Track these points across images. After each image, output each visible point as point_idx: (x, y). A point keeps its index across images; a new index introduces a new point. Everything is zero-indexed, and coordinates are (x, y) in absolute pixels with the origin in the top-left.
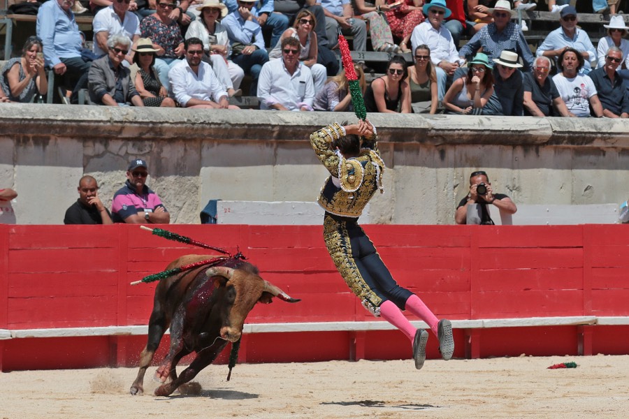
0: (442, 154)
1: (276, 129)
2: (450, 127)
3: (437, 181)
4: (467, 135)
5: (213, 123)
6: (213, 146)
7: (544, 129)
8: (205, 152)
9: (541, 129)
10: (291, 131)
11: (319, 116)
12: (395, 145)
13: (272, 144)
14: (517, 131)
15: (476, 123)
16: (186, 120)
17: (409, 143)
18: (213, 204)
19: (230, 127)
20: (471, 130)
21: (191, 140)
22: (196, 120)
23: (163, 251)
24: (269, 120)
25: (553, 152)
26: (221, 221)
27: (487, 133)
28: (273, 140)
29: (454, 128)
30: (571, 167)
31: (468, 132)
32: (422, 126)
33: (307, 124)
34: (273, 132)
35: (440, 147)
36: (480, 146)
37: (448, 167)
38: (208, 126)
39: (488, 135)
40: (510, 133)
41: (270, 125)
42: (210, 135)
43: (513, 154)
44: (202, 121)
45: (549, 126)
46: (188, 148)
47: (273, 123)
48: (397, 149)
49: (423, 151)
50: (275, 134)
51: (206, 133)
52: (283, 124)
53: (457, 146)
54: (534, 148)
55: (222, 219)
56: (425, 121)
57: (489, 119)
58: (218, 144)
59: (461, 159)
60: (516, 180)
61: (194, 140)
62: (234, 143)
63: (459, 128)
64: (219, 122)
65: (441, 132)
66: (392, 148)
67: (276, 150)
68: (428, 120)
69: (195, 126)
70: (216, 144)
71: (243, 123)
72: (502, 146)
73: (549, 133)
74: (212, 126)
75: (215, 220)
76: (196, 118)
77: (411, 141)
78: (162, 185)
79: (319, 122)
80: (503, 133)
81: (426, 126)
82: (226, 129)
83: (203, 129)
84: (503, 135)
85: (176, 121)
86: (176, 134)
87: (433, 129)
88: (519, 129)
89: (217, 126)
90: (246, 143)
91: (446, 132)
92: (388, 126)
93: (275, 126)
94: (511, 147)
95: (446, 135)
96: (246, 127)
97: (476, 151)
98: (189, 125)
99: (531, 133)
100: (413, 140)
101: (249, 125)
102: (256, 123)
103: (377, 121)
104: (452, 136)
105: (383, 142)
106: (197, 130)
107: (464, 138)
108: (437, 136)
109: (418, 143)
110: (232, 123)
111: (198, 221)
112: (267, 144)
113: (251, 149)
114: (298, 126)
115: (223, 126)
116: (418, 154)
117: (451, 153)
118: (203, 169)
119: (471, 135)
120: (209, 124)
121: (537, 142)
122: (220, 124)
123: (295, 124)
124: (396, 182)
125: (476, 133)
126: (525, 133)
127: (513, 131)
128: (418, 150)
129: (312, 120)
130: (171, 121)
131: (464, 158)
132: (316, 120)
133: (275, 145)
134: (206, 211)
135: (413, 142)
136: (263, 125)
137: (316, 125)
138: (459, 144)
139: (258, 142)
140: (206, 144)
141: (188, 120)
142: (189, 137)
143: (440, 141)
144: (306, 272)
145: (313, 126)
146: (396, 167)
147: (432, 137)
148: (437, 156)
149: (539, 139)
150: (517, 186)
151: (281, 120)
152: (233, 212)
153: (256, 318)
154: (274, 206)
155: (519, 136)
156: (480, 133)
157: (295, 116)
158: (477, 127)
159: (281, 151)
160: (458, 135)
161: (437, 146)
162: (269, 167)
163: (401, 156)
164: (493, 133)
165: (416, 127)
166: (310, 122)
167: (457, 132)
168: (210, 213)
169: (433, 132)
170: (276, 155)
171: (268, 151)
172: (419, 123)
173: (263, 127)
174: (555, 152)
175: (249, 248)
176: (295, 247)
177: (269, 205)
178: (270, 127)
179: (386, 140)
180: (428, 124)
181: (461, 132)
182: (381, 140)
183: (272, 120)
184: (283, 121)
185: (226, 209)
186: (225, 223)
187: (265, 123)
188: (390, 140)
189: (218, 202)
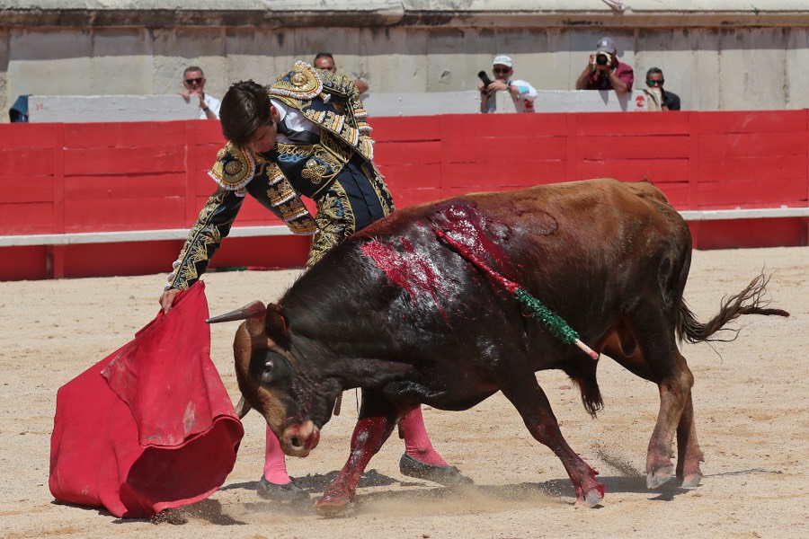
0: (281, 38)
1: (93, 14)
2: (289, 8)
3: (275, 69)
4: (307, 17)
5: (21, 9)
6: (22, 34)
7: (395, 8)
8: (14, 42)
9: (391, 8)
10: (109, 15)
12: (227, 30)
13: (88, 32)
14: (364, 11)
15: (318, 3)
17: (243, 26)
18: (23, 100)
19: (40, 13)
20: (312, 11)
22: (3, 6)
24: (85, 5)
25: (405, 34)
26: (32, 119)
27: (330, 14)
28: (89, 26)
29: (294, 9)
30: (425, 52)
31: (309, 13)
32: (257, 8)
33: (128, 8)
34: (89, 18)
35: (278, 31)
36: (323, 29)
37: (287, 55)
38: (16, 13)
39: (332, 17)
40: (356, 13)
41: (85, 10)
42: (18, 22)
43: (360, 37)
44: (9, 7)
45: (400, 5)
47: (89, 8)
48: (230, 34)
49: (259, 35)
50: (92, 20)
51: (14, 20)
52: (101, 8)
53: (297, 30)
54: (384, 30)
55: (35, 116)
56: (259, 2)
58: (28, 32)
59: (302, 44)
60: (364, 66)
62: (46, 31)
63: (299, 9)
64: (28, 7)
65: (278, 14)
66: (224, 33)
67: (93, 37)
68: (264, 1)
69: (2, 13)
70: (25, 32)
71: (56, 8)
72: (347, 29)
73: (400, 12)
74: (21, 12)
75: (27, 117)
77: (244, 24)
79: (141, 5)
80: (348, 13)
81: (262, 8)
82: (36, 15)
83: (11, 16)
84: (349, 16)
87: (269, 10)
88: (367, 8)
89: (26, 12)
90: (59, 30)
91: (285, 14)
92: (219, 9)
93: (91, 11)
94: (358, 29)
95: (284, 18)
96: (59, 13)
97: (318, 34)
99: (379, 12)
100: (247, 24)
101: (63, 11)
102: (71, 8)
103: (207, 3)
104: (291, 18)
105: (213, 26)
106: (4, 17)
107: (305, 20)
108: (275, 18)
109: (253, 26)
110: (43, 8)
111: (7, 120)
112: (83, 31)
113: (65, 38)
114: (118, 10)
115: (33, 12)
116: (253, 39)
117: (290, 37)
118: (11, 64)
119: (312, 17)
120: (17, 10)
121: (387, 23)
122: (29, 10)
123: (114, 8)
124: (228, 71)
125: (317, 14)
126: (374, 13)
127: (360, 11)
128: (253, 35)
131: (305, 44)
132: (137, 3)
133: (92, 32)
134: (16, 108)
135: (247, 26)
136: (78, 9)
138: (299, 27)
139: (73, 29)
140: (14, 33)
143: (278, 24)
144: (129, 175)
145: (134, 10)
146: (229, 55)
147: (268, 20)
148: (275, 40)
149: (389, 19)
150: (365, 72)
151: (99, 3)
152: (47, 109)
153: (74, 227)
154: (93, 101)
155: (367, 16)
156: (322, 14)
158: (319, 8)
159: (99, 39)
160: (298, 16)
161: (274, 30)
162: (86, 60)
163: (234, 42)
164: (337, 14)
165: (250, 9)
166: (131, 5)
167: (296, 13)
168: (20, 109)
169: (270, 14)
170: (93, 43)
171: (84, 39)
172: (253, 4)
173: (78, 12)
174: (408, 33)
175: (65, 148)
176: (117, 147)
177: (86, 99)
178: (86, 13)
179: (217, 23)
180: (264, 5)
181: (301, 13)
182: (211, 24)
183: (87, 5)
184: (101, 4)
185: (38, 106)
186: (38, 121)
187: (80, 7)
188: (222, 24)
189: (30, 98)
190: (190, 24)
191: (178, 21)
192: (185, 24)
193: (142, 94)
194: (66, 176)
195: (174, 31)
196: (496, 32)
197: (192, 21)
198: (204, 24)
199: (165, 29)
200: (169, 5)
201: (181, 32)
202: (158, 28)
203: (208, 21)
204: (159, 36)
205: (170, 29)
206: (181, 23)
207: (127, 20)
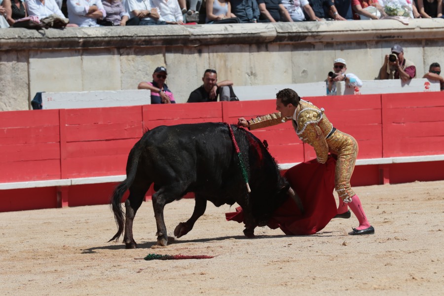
0: (200, 53)
1: (82, 40)
2: (205, 33)
3: (197, 71)
4: (216, 38)
5: (36, 38)
6: (37, 54)
7: (271, 31)
9: (269, 31)
10: (92, 40)
11: (112, 29)
12: (166, 48)
13: (79, 51)
14: (252, 34)
15: (223, 29)
16: (17, 36)
17: (176, 45)
18: (39, 96)
19: (48, 40)
20: (219, 34)
21: (21, 51)
22: (24, 36)
23: (5, 131)
24: (76, 34)
25: (278, 47)
26: (45, 107)
27: (230, 36)
28: (80, 48)
29: (208, 33)
30: (291, 57)
31: (218, 36)
32: (185, 33)
33: (103, 36)
34: (79, 42)
35: (198, 48)
36: (226, 46)
37: (204, 61)
38: (33, 40)
39: (231, 38)
40: (246, 35)
41: (77, 37)
42: (35, 47)
43: (250, 50)
44: (28, 37)
45: (274, 29)
46: (19, 56)
47: (79, 36)
48: (168, 51)
49: (186, 51)
50: (81, 44)
51: (32, 45)
52: (86, 36)
53: (210, 47)
54: (264, 45)
55: (46, 105)
56: (186, 30)
57: (232, 26)
58: (41, 53)
59: (213, 55)
60: (253, 68)
61: (24, 50)
62: (52, 52)
63: (211, 33)
64: (41, 37)
65: (198, 37)
66: (164, 50)
67: (82, 54)
68: (189, 29)
69: (24, 41)
70: (39, 52)
71: (58, 36)
72: (241, 45)
73: (274, 34)
74: (36, 40)
75: (41, 106)
76: (24, 34)
78: (2, 83)
79: (111, 34)
80: (242, 35)
81: (188, 33)
82: (46, 41)
83: (30, 42)
84: (242, 37)
85: (10, 37)
86: (10, 47)
87: (192, 35)
88: (253, 32)
89: (39, 40)
90: (61, 51)
91: (202, 37)
93: (80, 38)
94: (248, 46)
95: (202, 39)
96: (60, 39)
97: (223, 49)
98: (19, 40)
99: (262, 34)
100: (179, 43)
101: (62, 38)
102: (67, 36)
103: (153, 31)
104: (206, 39)
105: (158, 46)
106: (25, 43)
107: (215, 40)
108: (196, 40)
109: (182, 45)
110: (50, 37)
112: (76, 51)
114: (97, 37)
115: (43, 40)
116: (183, 53)
117: (206, 51)
118: (31, 71)
119: (219, 38)
120: (34, 38)
121: (266, 41)
123: (95, 36)
125: (222, 36)
126: (258, 35)
127: (249, 34)
128: (183, 51)
129: (107, 32)
130: (6, 38)
131: (215, 54)
132: (109, 32)
133: (81, 51)
134: (35, 101)
135: (178, 45)
136: (72, 37)
137: (110, 35)
138: (211, 45)
139: (69, 50)
140: (32, 53)
141: (19, 37)
142: (20, 49)
143: (198, 43)
144: (106, 140)
145: (107, 37)
147: (192, 41)
148: (196, 54)
149: (267, 38)
150: (254, 72)
151: (85, 33)
152: (54, 100)
153: (74, 174)
154: (83, 95)
155: (254, 37)
156: (226, 36)
157: (94, 30)
158: (223, 32)
160: (210, 38)
161: (195, 47)
162: (78, 68)
163: (171, 55)
164: (235, 36)
165: (180, 34)
166: (105, 34)
167: (209, 36)
168: (38, 102)
169: (193, 37)
170: (82, 59)
172: (182, 31)
173: (72, 39)
174: (280, 46)
175: (66, 125)
176: (99, 123)
177: (79, 94)
178: (77, 39)
179: (160, 44)
180: (189, 31)
181: (212, 36)
182: (156, 44)
183: (78, 34)
184: (86, 34)
185: (48, 99)
186: (48, 108)
187: (73, 36)
188: (163, 45)
189: (42, 94)
190: (143, 45)
191: (135, 43)
192: (140, 45)
193: (114, 89)
194: (67, 142)
195: (133, 50)
196: (335, 44)
197: (144, 43)
198: (152, 44)
199: (127, 48)
200: (129, 33)
201: (137, 50)
202: (123, 48)
203: (154, 43)
204: (123, 53)
205: (130, 48)
206: (137, 44)
207: (103, 43)
